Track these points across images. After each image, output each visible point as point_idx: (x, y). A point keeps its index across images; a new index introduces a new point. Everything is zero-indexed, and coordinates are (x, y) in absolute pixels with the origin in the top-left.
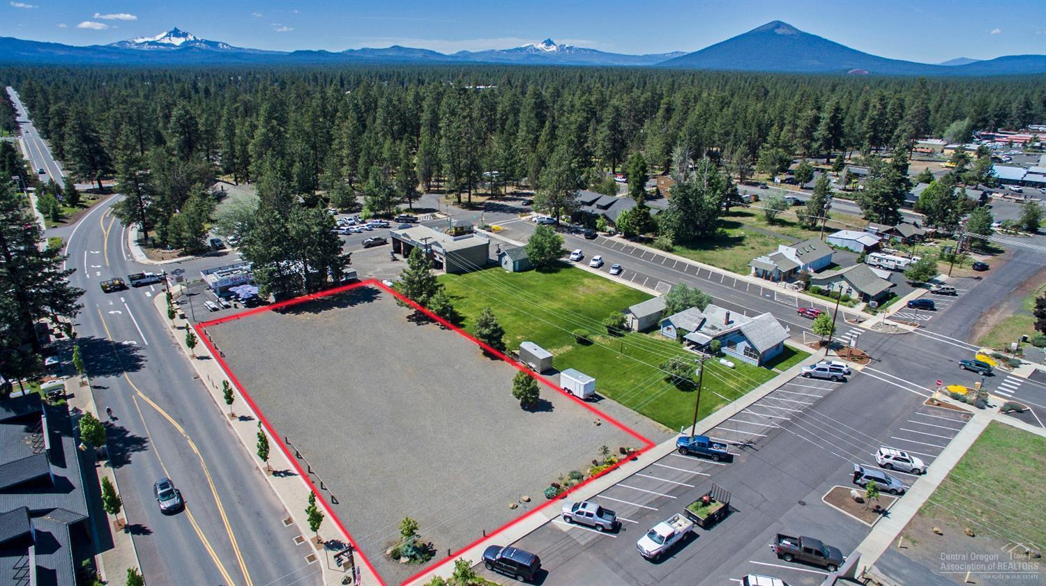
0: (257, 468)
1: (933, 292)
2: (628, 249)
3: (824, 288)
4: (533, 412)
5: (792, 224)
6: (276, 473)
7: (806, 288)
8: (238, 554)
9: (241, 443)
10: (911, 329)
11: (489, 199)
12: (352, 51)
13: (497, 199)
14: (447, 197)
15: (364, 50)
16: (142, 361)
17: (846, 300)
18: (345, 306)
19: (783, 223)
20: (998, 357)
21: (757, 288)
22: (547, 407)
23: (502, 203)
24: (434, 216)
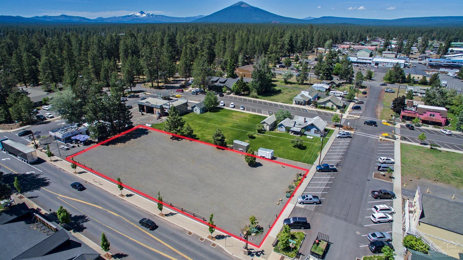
0: (155, 215)
1: (356, 103)
2: (240, 99)
3: (323, 106)
4: (256, 167)
5: (294, 83)
6: (166, 215)
7: (316, 107)
8: (179, 252)
9: (137, 206)
10: (359, 117)
11: (165, 84)
12: (37, 17)
13: (168, 84)
14: (145, 85)
15: (45, 17)
16: (46, 180)
17: (332, 109)
18: (136, 138)
19: (291, 83)
20: (389, 122)
21: (298, 109)
22: (259, 165)
23: (171, 85)
24: (145, 94)
